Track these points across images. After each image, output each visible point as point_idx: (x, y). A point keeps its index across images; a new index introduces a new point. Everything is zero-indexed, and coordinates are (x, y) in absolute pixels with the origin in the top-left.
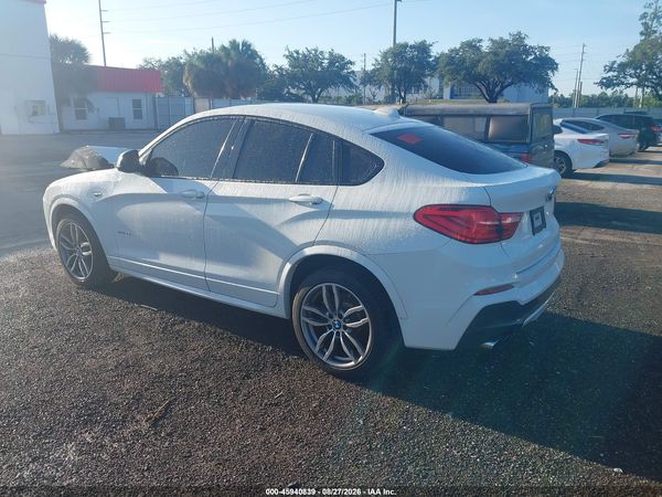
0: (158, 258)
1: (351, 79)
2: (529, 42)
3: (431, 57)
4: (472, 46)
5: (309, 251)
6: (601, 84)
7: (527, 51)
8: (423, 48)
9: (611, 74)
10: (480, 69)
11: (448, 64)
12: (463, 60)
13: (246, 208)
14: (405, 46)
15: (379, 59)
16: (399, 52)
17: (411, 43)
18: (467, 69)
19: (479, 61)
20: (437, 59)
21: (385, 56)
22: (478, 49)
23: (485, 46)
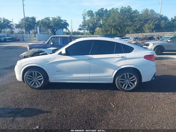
0: (72, 76)
1: (12, 27)
2: (62, 19)
3: (36, 21)
4: (48, 19)
5: (122, 67)
6: (79, 29)
7: (62, 21)
8: (34, 19)
9: (81, 27)
10: (51, 25)
11: (42, 23)
12: (46, 23)
14: (28, 18)
15: (21, 21)
16: (27, 19)
17: (30, 17)
18: (47, 25)
19: (50, 23)
20: (38, 22)
21: (22, 20)
22: (49, 20)
23: (51, 19)
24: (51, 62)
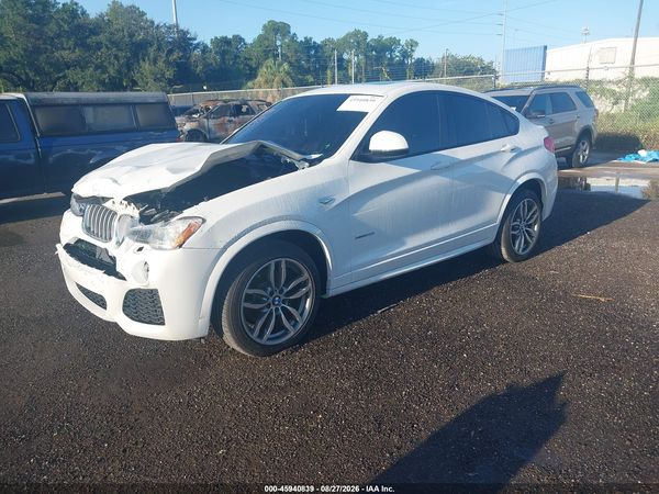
5: (521, 181)
13: (480, 164)
24: (339, 199)
